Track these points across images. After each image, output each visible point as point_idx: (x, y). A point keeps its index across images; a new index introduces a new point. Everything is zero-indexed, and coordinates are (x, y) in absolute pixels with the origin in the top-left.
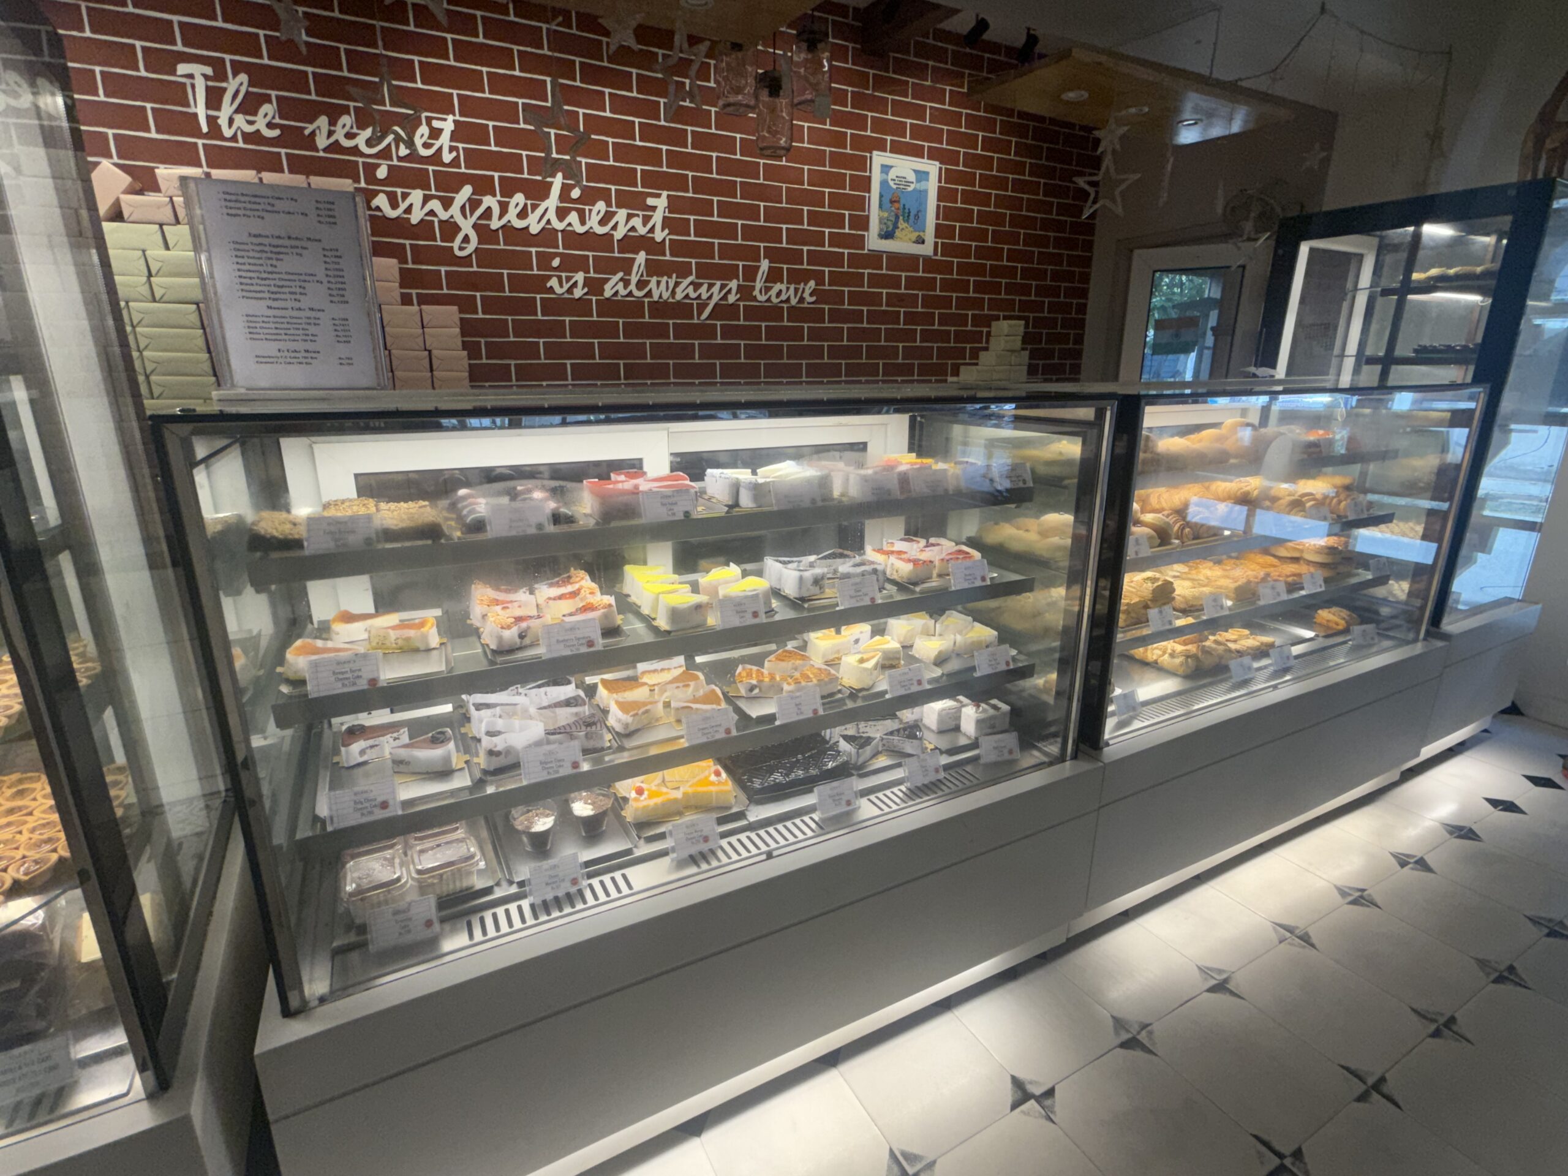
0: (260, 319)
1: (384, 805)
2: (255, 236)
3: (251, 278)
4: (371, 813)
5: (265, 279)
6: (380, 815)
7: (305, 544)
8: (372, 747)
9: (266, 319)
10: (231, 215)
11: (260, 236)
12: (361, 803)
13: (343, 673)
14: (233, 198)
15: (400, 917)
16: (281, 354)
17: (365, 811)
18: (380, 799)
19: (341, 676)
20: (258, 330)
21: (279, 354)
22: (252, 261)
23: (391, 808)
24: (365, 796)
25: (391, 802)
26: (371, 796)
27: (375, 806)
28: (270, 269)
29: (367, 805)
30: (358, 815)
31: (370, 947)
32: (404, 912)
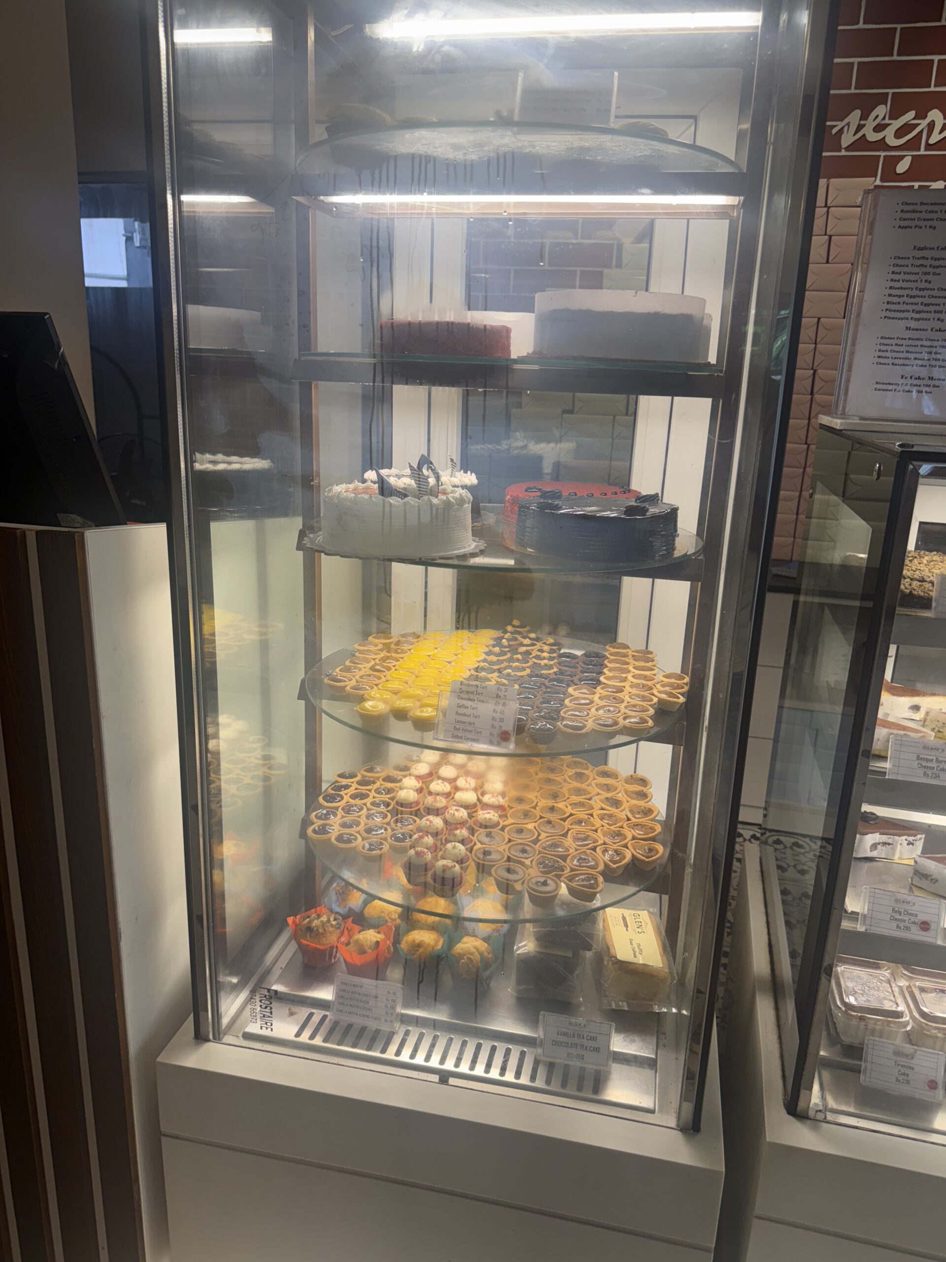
0: (895, 341)
1: (925, 926)
2: (920, 249)
3: (900, 296)
4: (907, 929)
5: (914, 297)
6: (916, 934)
7: (934, 604)
8: (885, 844)
9: (900, 342)
10: (903, 227)
11: (925, 248)
12: (900, 914)
13: (927, 760)
14: (911, 208)
15: (902, 1061)
16: (904, 381)
17: (901, 925)
18: (922, 917)
19: (924, 764)
20: (888, 354)
21: (901, 381)
22: (907, 277)
23: (931, 933)
24: (907, 907)
25: (933, 926)
26: (913, 909)
27: (914, 923)
28: (924, 285)
29: (906, 918)
30: (894, 924)
31: (862, 1077)
32: (907, 1056)
